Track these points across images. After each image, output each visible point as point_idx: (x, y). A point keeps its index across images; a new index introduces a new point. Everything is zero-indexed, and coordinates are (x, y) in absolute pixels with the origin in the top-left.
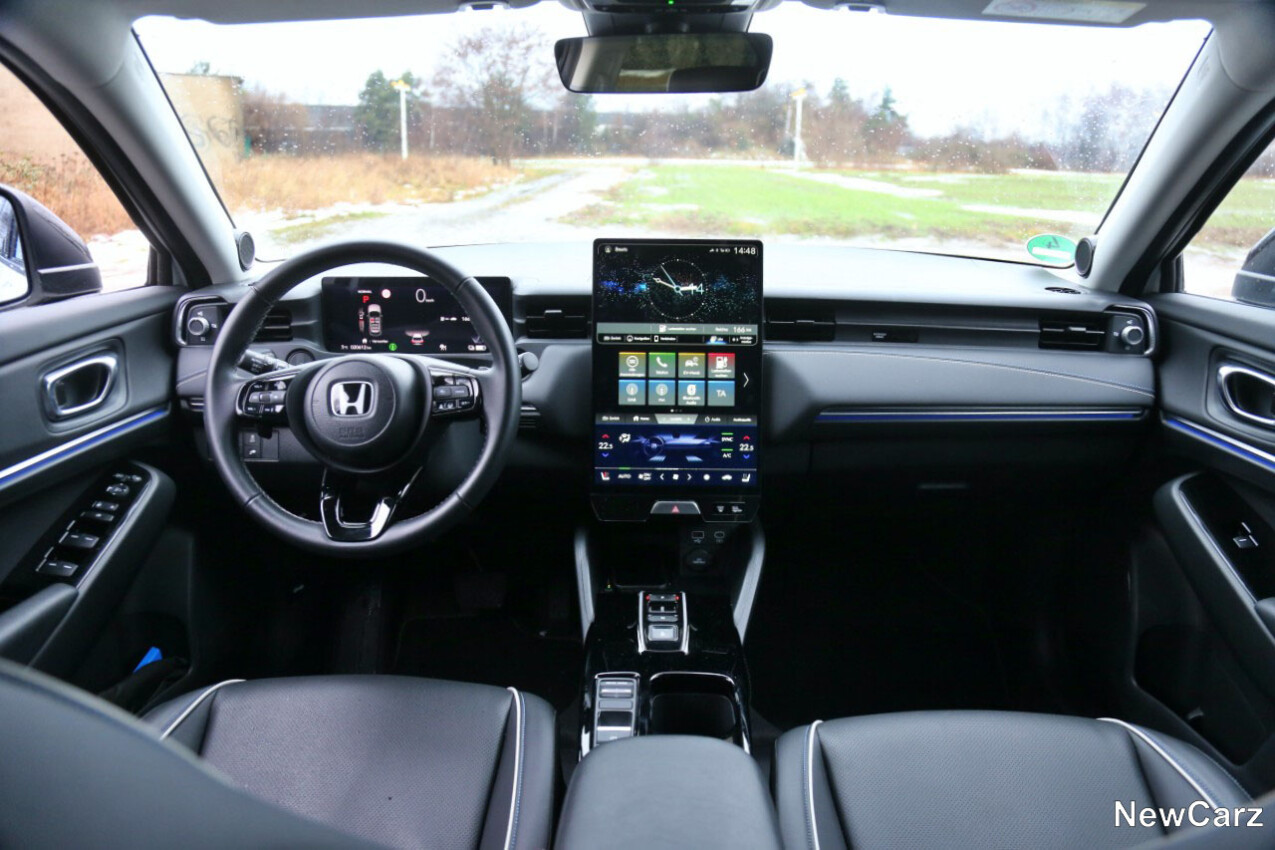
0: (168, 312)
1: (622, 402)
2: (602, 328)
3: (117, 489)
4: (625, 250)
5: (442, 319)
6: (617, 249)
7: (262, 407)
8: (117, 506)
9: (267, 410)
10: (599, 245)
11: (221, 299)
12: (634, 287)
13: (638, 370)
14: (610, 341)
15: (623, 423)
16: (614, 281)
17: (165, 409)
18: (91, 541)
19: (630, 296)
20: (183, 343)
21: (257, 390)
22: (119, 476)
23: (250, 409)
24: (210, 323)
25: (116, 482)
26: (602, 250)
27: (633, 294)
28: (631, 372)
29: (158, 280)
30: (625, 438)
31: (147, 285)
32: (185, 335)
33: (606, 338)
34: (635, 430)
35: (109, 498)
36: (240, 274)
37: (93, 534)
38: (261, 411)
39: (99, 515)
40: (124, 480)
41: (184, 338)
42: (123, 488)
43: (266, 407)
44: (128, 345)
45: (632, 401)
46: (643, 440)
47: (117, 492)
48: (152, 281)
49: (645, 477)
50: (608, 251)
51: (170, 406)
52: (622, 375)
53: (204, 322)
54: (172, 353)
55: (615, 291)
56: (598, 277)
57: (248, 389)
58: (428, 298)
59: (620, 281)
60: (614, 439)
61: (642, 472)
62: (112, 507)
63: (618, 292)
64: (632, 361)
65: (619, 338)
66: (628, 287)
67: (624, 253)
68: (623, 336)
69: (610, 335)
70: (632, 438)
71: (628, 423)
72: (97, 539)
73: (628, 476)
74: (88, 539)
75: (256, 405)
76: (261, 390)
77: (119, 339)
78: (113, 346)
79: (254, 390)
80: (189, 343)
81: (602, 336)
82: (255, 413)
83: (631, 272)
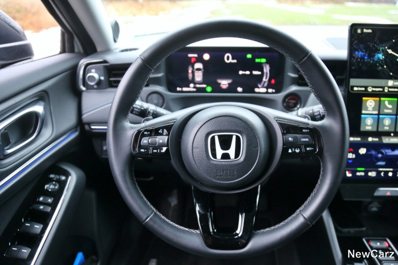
0: (74, 70)
1: (362, 129)
2: (353, 82)
3: (52, 187)
4: (370, 31)
5: (241, 72)
6: (365, 31)
7: (151, 148)
8: (52, 199)
9: (155, 151)
10: (354, 27)
11: (105, 62)
12: (374, 56)
13: (374, 109)
14: (358, 91)
15: (362, 142)
16: (362, 52)
17: (76, 131)
18: (38, 227)
19: (371, 62)
20: (84, 89)
21: (146, 136)
22: (52, 176)
23: (142, 150)
24: (100, 76)
25: (50, 181)
26: (356, 31)
27: (373, 60)
28: (369, 111)
29: (67, 49)
30: (363, 151)
31: (61, 53)
32: (85, 84)
33: (355, 89)
34: (369, 146)
35: (47, 194)
36: (113, 45)
37: (39, 222)
38: (150, 152)
39: (42, 207)
40: (55, 179)
41: (84, 85)
42: (55, 185)
43: (153, 149)
44: (51, 94)
45: (369, 128)
46: (373, 152)
47: (52, 189)
48: (63, 51)
49: (372, 174)
50: (359, 31)
51: (79, 129)
52: (363, 112)
53: (96, 76)
54: (78, 95)
55: (362, 58)
56: (352, 49)
57: (139, 135)
58: (233, 59)
59: (366, 52)
60: (356, 152)
61: (371, 171)
62: (50, 200)
63: (364, 59)
64: (371, 104)
65: (363, 89)
66: (371, 56)
67: (369, 33)
68: (366, 87)
69: (357, 87)
70: (367, 151)
71: (365, 142)
72: (42, 226)
73: (363, 174)
74: (36, 226)
75: (146, 147)
76: (150, 135)
77: (45, 91)
78: (42, 97)
79: (143, 136)
80: (87, 89)
81: (353, 87)
82: (146, 153)
83: (374, 46)
